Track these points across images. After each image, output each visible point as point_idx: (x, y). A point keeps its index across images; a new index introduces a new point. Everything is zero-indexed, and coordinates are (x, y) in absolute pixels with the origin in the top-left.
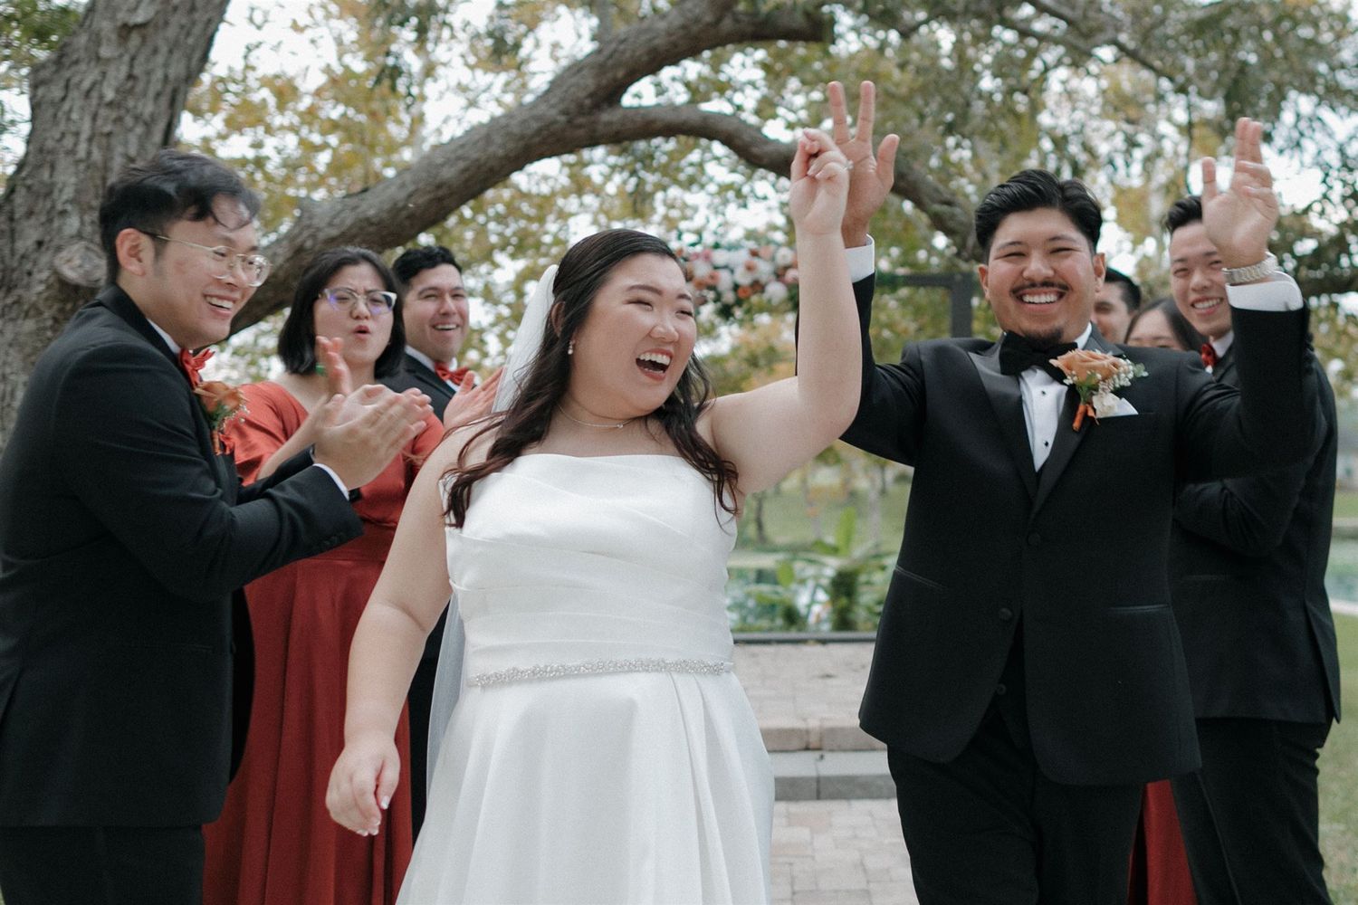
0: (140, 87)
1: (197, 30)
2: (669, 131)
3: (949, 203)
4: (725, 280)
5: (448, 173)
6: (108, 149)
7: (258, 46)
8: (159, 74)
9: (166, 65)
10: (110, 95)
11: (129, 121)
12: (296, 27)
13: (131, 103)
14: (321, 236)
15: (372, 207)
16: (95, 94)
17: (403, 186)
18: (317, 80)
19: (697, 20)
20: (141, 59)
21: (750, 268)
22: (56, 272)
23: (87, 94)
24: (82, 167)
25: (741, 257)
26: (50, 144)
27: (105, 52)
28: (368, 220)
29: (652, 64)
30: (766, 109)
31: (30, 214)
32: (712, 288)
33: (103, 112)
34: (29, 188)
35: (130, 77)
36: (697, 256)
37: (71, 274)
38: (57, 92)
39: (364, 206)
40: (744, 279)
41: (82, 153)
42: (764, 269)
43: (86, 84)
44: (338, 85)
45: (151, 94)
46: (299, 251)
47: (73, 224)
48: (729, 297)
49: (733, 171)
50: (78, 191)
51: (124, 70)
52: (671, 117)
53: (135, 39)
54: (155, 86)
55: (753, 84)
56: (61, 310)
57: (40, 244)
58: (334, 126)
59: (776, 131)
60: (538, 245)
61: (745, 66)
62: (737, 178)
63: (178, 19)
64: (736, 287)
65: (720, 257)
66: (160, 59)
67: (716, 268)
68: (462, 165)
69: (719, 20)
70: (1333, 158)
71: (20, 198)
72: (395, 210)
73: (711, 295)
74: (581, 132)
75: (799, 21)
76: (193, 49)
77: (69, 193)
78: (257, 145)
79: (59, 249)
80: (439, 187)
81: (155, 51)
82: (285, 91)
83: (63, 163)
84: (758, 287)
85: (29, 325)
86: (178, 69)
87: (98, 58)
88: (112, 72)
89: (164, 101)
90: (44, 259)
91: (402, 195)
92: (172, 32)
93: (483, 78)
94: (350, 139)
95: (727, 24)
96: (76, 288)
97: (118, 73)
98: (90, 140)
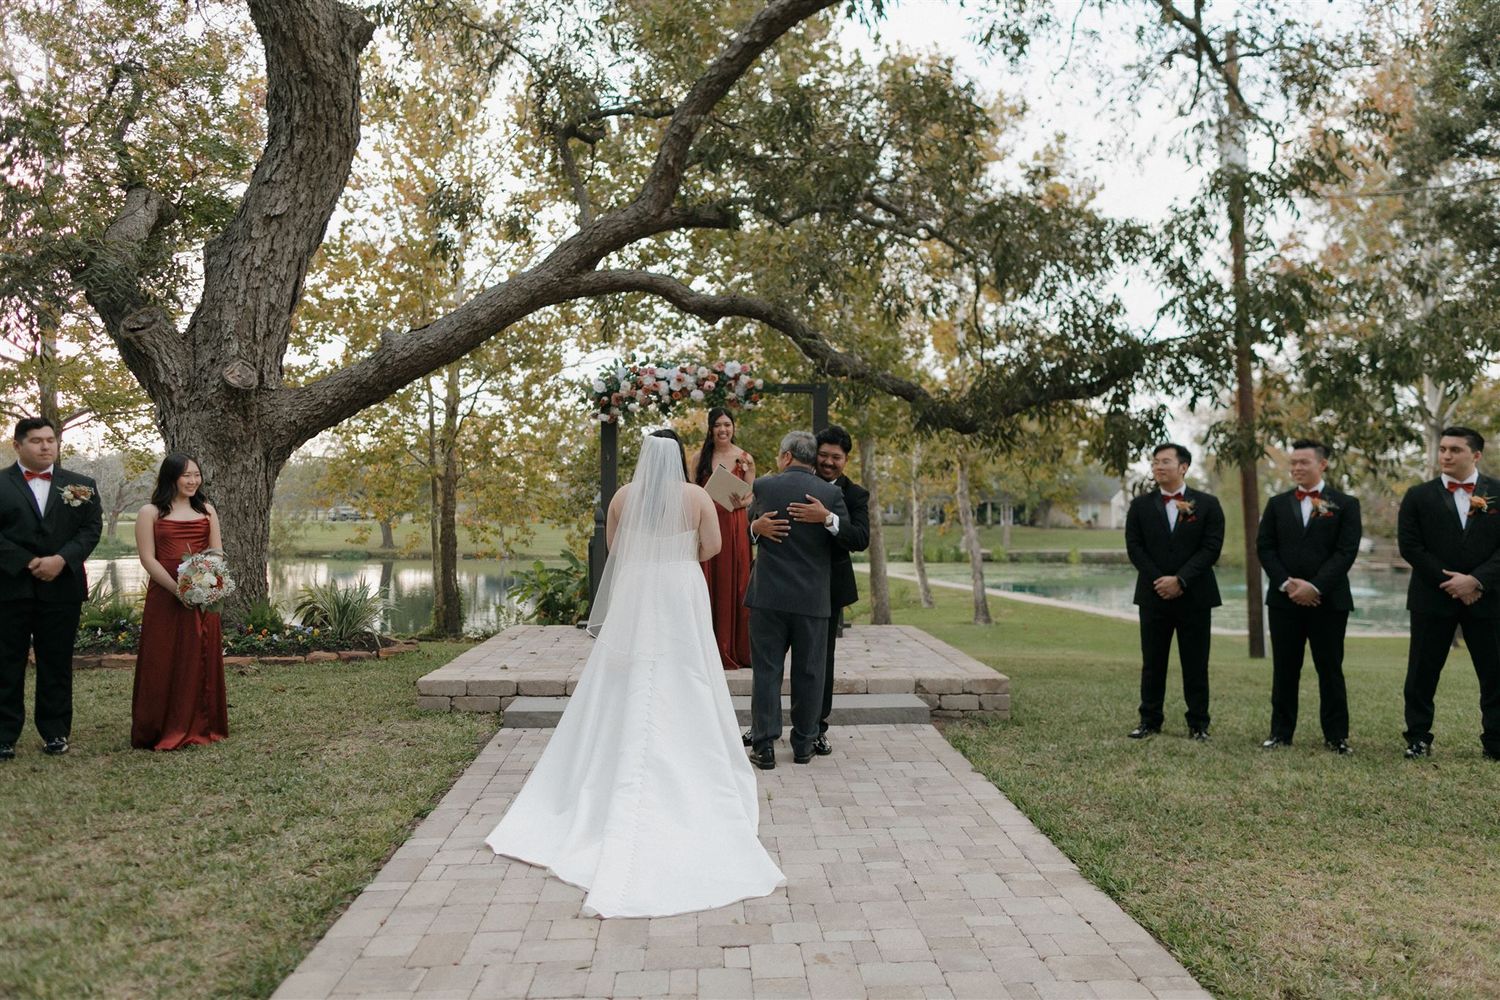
0: (278, 257)
1: (315, 220)
2: (629, 286)
3: (813, 337)
4: (663, 387)
5: (481, 315)
6: (257, 298)
7: (351, 223)
8: (290, 248)
9: (295, 243)
10: (258, 262)
11: (271, 280)
12: (375, 210)
13: (272, 268)
14: (397, 357)
15: (430, 337)
16: (248, 262)
17: (451, 323)
18: (389, 246)
19: (647, 214)
20: (278, 238)
21: (679, 380)
22: (223, 380)
23: (243, 262)
24: (240, 310)
25: (675, 372)
26: (218, 295)
27: (255, 234)
28: (428, 346)
29: (617, 244)
30: (694, 270)
31: (206, 341)
32: (656, 393)
33: (253, 274)
34: (205, 324)
35: (271, 250)
36: (646, 371)
37: (233, 381)
38: (223, 261)
39: (425, 337)
40: (676, 387)
41: (240, 301)
42: (690, 380)
43: (243, 255)
44: (403, 251)
45: (285, 262)
46: (383, 366)
47: (235, 346)
48: (666, 399)
49: (671, 311)
50: (237, 326)
51: (267, 246)
52: (629, 278)
53: (275, 225)
54: (288, 257)
55: (684, 252)
56: (227, 405)
57: (213, 361)
58: (402, 277)
59: (700, 284)
60: (540, 361)
61: (679, 241)
62: (675, 315)
63: (303, 212)
64: (671, 392)
65: (661, 373)
66: (291, 238)
67: (658, 380)
68: (489, 310)
69: (661, 214)
70: (1069, 308)
71: (200, 330)
72: (446, 339)
73: (654, 398)
74: (569, 288)
75: (713, 215)
76: (313, 231)
77: (231, 327)
78: (351, 291)
79: (226, 364)
80: (475, 324)
81: (288, 234)
82: (369, 254)
83: (228, 307)
84: (685, 392)
85: (206, 415)
86: (302, 245)
87: (251, 238)
88: (259, 247)
89: (293, 266)
90: (216, 371)
91: (449, 330)
92: (298, 220)
93: (503, 246)
94: (413, 286)
95: (666, 216)
96: (237, 389)
97: (263, 248)
98: (245, 292)
